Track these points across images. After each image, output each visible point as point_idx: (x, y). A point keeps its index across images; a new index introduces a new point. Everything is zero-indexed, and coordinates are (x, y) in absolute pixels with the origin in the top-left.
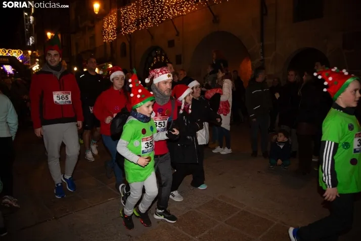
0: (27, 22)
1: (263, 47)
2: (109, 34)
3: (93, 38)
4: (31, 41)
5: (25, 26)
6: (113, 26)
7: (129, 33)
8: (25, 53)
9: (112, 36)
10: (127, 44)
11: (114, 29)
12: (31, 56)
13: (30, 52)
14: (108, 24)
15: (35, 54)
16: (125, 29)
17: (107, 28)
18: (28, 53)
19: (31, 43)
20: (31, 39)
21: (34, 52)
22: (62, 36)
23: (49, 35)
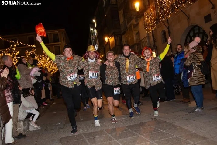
0: (93, 35)
2: (150, 25)
3: (138, 33)
5: (92, 38)
6: (153, 17)
7: (167, 19)
9: (152, 26)
11: (153, 21)
14: (148, 17)
16: (163, 17)
17: (147, 21)
20: (96, 46)
22: (115, 38)
23: (106, 39)
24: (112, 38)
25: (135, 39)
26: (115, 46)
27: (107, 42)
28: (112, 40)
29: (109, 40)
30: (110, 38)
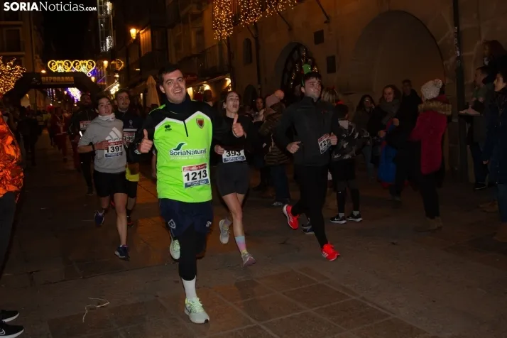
0: (102, 13)
1: (459, 35)
2: (222, 26)
3: (201, 32)
4: (109, 43)
5: (99, 19)
6: (228, 11)
7: (252, 23)
8: (100, 65)
10: (253, 40)
11: (229, 18)
12: (107, 69)
13: (106, 63)
14: (221, 9)
15: (114, 65)
16: (246, 17)
17: (219, 16)
18: (103, 64)
19: (108, 48)
20: (108, 40)
21: (113, 62)
22: (152, 33)
23: (133, 32)
24: (147, 33)
25: (193, 43)
26: (151, 50)
27: (134, 38)
28: (145, 35)
29: (138, 35)
30: (142, 31)
